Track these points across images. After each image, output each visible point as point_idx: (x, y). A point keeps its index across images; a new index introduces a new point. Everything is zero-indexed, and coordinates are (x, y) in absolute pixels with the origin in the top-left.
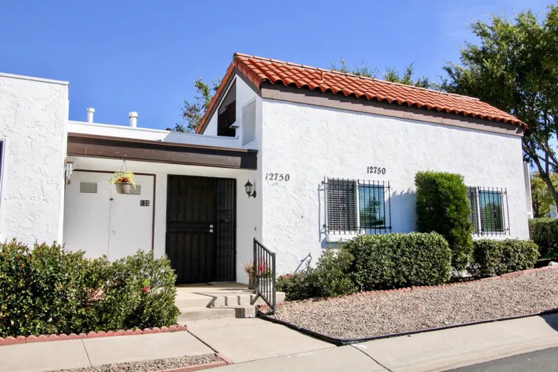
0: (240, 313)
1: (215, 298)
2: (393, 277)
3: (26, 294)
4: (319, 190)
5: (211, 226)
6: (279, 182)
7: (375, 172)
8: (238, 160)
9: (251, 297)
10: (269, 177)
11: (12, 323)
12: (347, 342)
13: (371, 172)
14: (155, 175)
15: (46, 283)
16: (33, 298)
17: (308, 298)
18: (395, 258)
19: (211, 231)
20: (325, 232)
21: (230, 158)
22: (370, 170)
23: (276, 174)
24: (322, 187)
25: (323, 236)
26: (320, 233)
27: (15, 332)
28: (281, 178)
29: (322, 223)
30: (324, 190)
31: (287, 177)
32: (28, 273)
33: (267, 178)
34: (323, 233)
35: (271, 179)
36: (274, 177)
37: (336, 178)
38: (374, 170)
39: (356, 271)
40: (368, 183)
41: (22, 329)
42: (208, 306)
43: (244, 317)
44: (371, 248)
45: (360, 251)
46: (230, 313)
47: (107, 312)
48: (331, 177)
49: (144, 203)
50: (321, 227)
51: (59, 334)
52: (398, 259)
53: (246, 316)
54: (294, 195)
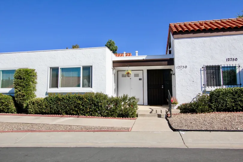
0: (159, 116)
1: (153, 110)
2: (233, 107)
3: (92, 106)
4: (201, 71)
5: (163, 86)
6: (183, 69)
7: (231, 60)
8: (166, 62)
9: (166, 111)
10: (178, 68)
11: (91, 113)
12: (178, 130)
13: (228, 61)
14: (143, 70)
15: (97, 103)
16: (94, 107)
17: (189, 113)
18: (234, 98)
19: (163, 88)
20: (204, 87)
21: (163, 62)
22: (228, 60)
23: (181, 66)
24: (202, 69)
25: (203, 89)
26: (202, 88)
27: (91, 115)
28: (183, 67)
29: (203, 83)
30: (203, 70)
31: (186, 67)
32: (93, 100)
33: (177, 68)
34: (203, 87)
35: (179, 68)
36: (180, 67)
37: (209, 65)
38: (230, 60)
39: (212, 103)
40: (232, 66)
41: (93, 115)
42: (150, 113)
43: (161, 117)
44: (219, 93)
45: (214, 95)
46: (156, 115)
47: (113, 112)
48: (206, 65)
49: (140, 79)
50: (202, 85)
51: (101, 116)
52: (236, 99)
53: (162, 117)
54: (189, 73)
